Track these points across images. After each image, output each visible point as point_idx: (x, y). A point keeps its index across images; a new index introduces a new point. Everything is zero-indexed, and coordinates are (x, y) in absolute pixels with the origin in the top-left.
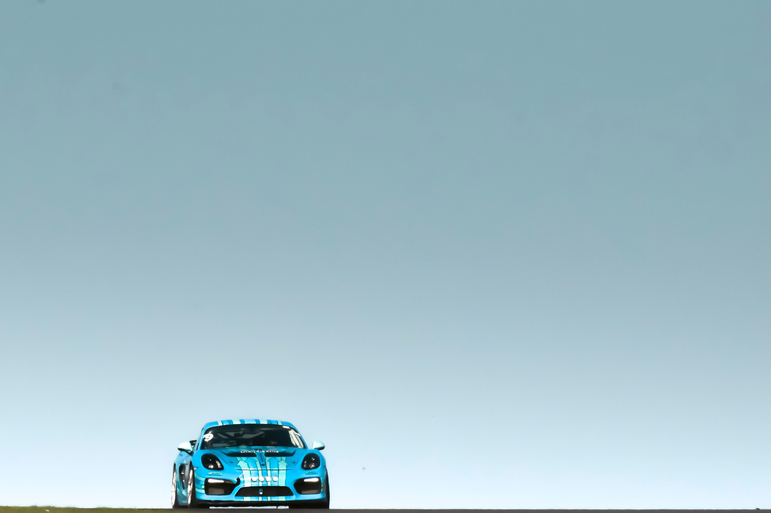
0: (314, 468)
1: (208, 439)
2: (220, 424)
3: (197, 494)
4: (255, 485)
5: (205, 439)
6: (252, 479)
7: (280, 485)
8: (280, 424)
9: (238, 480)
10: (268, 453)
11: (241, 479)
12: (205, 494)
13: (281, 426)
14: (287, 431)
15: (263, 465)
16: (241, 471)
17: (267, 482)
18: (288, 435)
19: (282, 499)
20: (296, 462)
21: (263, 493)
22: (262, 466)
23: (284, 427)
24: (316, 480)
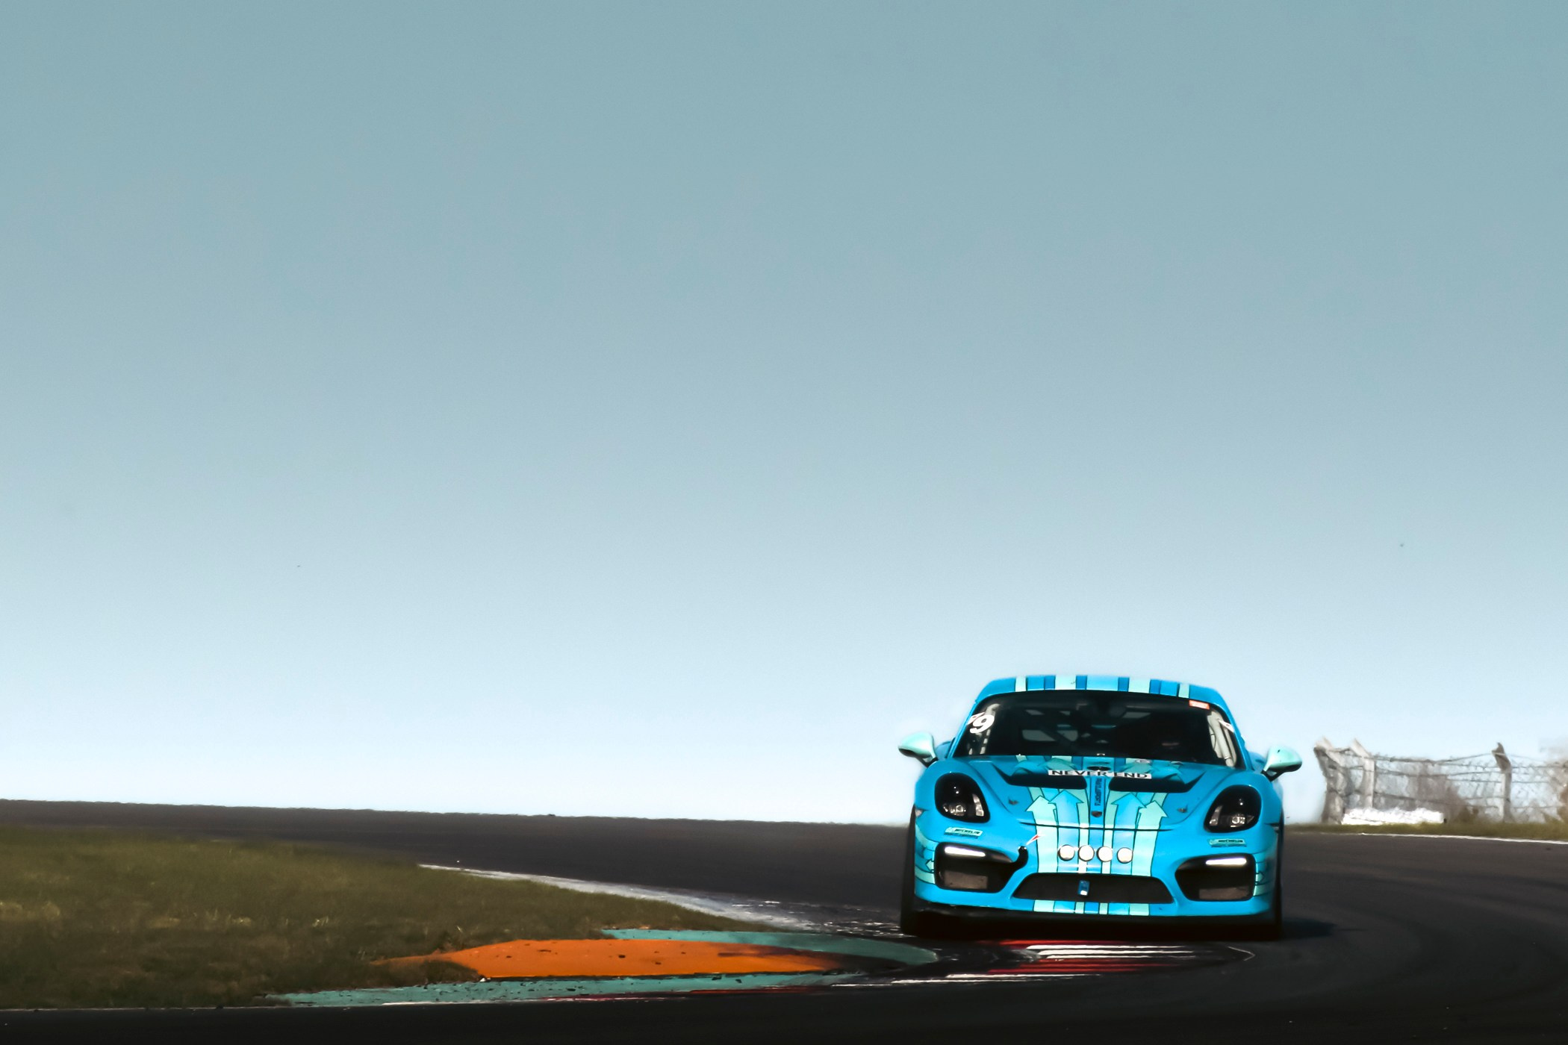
0: (1240, 828)
1: (978, 728)
2: (1020, 688)
3: (918, 884)
4: (1066, 868)
5: (973, 727)
6: (1059, 853)
7: (1133, 874)
8: (1184, 694)
9: (1024, 853)
10: (1121, 778)
11: (1031, 853)
12: (936, 886)
13: (1186, 701)
14: (1202, 715)
15: (1097, 814)
16: (1032, 828)
17: (1102, 862)
18: (1205, 726)
19: (1140, 910)
20: (1189, 811)
21: (1089, 894)
22: (1091, 817)
23: (1193, 704)
24: (1241, 862)
